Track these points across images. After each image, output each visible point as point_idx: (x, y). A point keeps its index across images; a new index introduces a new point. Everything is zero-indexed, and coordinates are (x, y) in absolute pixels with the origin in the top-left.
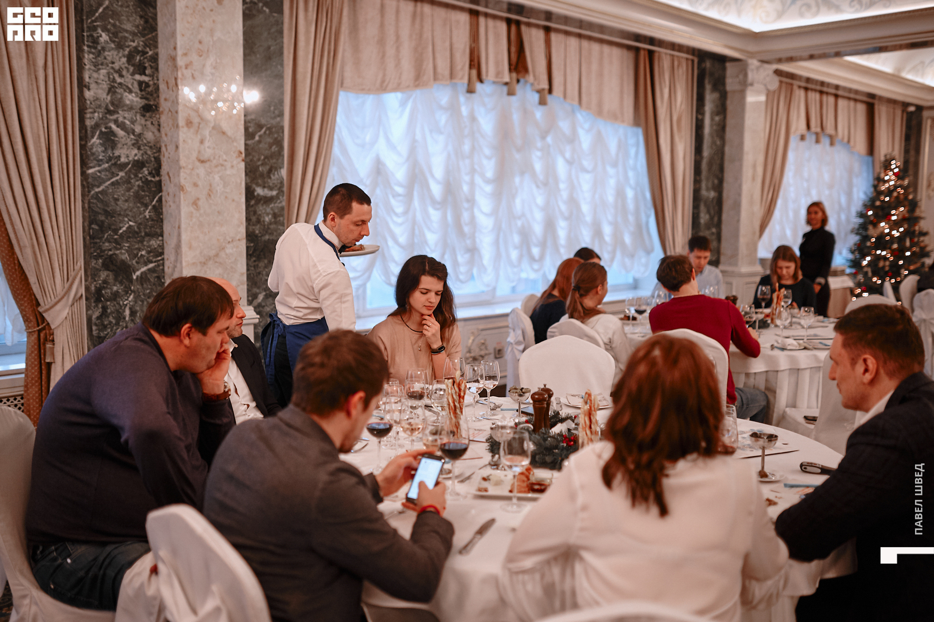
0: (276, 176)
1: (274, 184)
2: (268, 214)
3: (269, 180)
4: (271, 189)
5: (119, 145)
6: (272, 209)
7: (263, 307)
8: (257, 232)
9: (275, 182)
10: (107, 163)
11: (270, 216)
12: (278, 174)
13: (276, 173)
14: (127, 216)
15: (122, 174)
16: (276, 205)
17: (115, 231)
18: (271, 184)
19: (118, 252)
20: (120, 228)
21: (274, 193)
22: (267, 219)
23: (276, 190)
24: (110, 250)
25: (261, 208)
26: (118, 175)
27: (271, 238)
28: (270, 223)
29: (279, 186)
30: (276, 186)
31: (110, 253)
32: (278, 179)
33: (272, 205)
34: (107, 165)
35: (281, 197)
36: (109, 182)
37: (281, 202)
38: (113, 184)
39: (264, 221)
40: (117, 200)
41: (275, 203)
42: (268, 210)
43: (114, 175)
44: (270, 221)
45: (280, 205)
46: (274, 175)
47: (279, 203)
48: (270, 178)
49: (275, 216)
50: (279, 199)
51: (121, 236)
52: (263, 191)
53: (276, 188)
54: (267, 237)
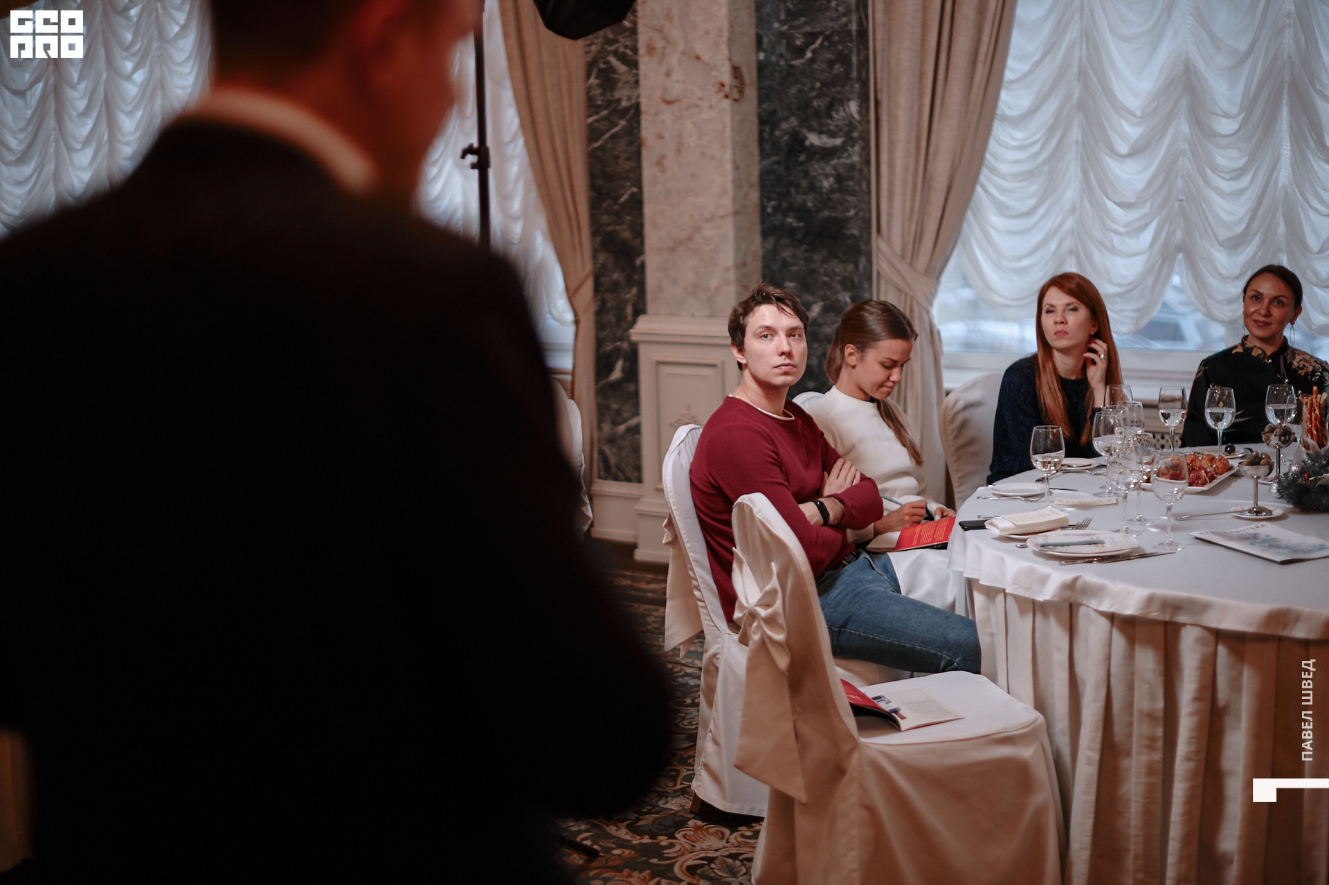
0: (842, 114)
1: (837, 126)
2: (827, 176)
3: (829, 122)
4: (832, 135)
5: (620, 85)
6: (834, 168)
7: (820, 325)
8: (810, 204)
9: (839, 123)
10: (606, 108)
11: (831, 180)
12: (844, 110)
13: (841, 108)
14: (628, 179)
15: (623, 123)
16: (842, 160)
17: (616, 199)
18: (832, 128)
19: (618, 228)
20: (621, 196)
21: (838, 141)
22: (826, 184)
23: (841, 137)
24: (609, 225)
25: (816, 167)
26: (617, 125)
27: (833, 214)
28: (832, 191)
29: (846, 129)
30: (841, 130)
31: (610, 228)
32: (844, 119)
33: (835, 162)
34: (604, 113)
35: (849, 148)
36: (607, 135)
37: (850, 156)
38: (613, 137)
39: (821, 188)
40: (617, 158)
41: (839, 158)
42: (828, 170)
43: (615, 124)
44: (831, 186)
45: (848, 161)
46: (837, 111)
47: (847, 158)
48: (831, 117)
49: (839, 178)
50: (847, 151)
51: (623, 205)
52: (820, 138)
53: (841, 134)
54: (826, 213)
